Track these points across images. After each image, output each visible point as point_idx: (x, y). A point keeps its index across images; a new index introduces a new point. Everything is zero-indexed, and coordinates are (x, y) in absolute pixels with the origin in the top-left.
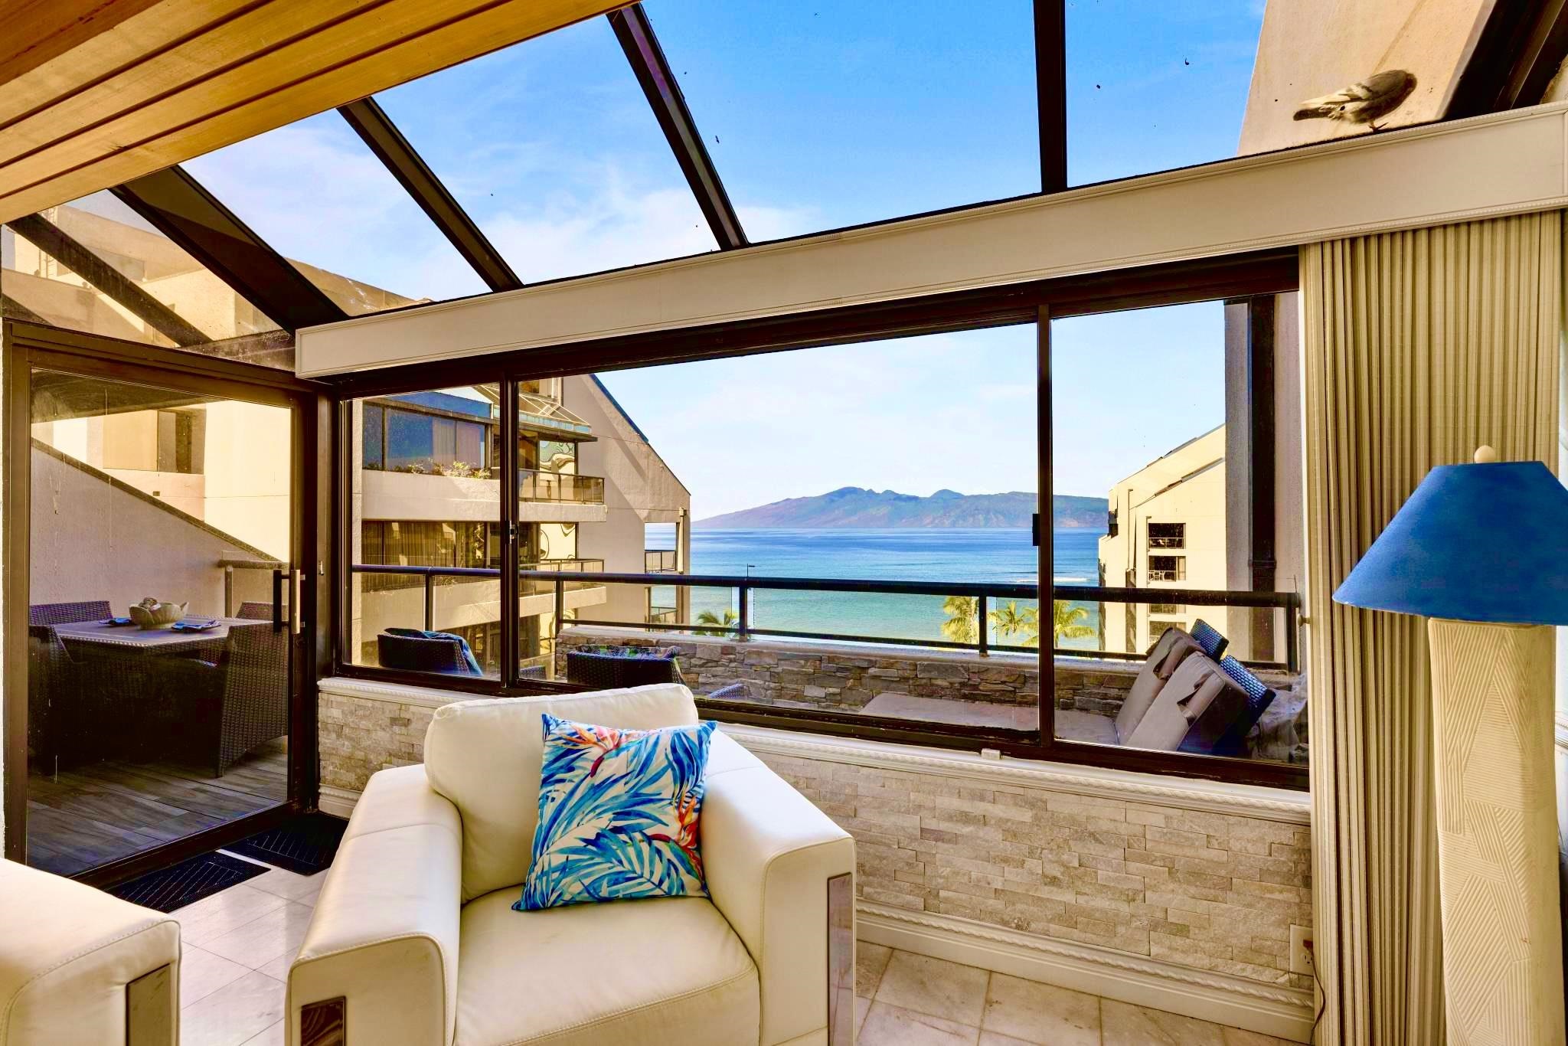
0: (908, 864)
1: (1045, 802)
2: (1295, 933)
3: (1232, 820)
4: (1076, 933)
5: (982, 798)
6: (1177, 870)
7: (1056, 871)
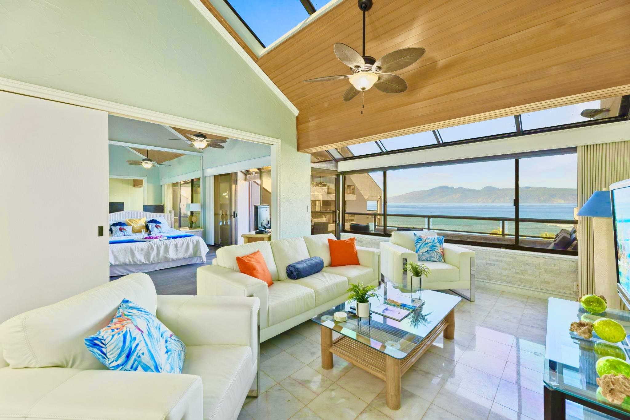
0: (483, 270)
1: (516, 258)
2: (575, 284)
3: (561, 261)
4: (523, 284)
5: (501, 256)
6: (547, 271)
7: (518, 271)
